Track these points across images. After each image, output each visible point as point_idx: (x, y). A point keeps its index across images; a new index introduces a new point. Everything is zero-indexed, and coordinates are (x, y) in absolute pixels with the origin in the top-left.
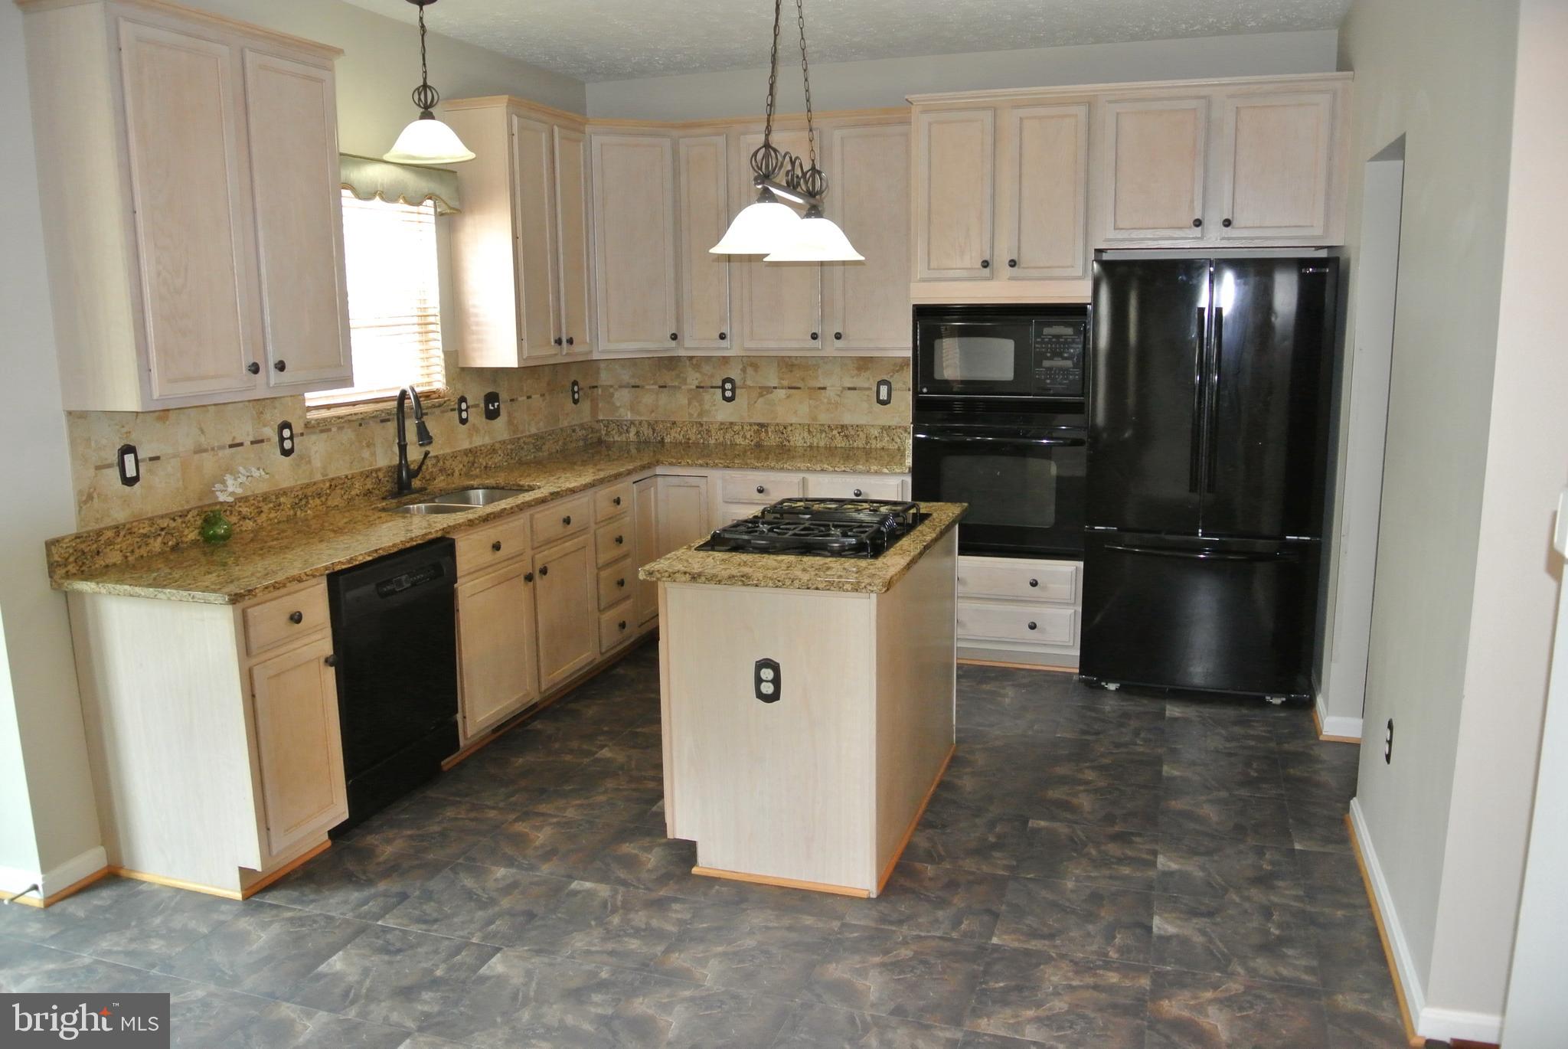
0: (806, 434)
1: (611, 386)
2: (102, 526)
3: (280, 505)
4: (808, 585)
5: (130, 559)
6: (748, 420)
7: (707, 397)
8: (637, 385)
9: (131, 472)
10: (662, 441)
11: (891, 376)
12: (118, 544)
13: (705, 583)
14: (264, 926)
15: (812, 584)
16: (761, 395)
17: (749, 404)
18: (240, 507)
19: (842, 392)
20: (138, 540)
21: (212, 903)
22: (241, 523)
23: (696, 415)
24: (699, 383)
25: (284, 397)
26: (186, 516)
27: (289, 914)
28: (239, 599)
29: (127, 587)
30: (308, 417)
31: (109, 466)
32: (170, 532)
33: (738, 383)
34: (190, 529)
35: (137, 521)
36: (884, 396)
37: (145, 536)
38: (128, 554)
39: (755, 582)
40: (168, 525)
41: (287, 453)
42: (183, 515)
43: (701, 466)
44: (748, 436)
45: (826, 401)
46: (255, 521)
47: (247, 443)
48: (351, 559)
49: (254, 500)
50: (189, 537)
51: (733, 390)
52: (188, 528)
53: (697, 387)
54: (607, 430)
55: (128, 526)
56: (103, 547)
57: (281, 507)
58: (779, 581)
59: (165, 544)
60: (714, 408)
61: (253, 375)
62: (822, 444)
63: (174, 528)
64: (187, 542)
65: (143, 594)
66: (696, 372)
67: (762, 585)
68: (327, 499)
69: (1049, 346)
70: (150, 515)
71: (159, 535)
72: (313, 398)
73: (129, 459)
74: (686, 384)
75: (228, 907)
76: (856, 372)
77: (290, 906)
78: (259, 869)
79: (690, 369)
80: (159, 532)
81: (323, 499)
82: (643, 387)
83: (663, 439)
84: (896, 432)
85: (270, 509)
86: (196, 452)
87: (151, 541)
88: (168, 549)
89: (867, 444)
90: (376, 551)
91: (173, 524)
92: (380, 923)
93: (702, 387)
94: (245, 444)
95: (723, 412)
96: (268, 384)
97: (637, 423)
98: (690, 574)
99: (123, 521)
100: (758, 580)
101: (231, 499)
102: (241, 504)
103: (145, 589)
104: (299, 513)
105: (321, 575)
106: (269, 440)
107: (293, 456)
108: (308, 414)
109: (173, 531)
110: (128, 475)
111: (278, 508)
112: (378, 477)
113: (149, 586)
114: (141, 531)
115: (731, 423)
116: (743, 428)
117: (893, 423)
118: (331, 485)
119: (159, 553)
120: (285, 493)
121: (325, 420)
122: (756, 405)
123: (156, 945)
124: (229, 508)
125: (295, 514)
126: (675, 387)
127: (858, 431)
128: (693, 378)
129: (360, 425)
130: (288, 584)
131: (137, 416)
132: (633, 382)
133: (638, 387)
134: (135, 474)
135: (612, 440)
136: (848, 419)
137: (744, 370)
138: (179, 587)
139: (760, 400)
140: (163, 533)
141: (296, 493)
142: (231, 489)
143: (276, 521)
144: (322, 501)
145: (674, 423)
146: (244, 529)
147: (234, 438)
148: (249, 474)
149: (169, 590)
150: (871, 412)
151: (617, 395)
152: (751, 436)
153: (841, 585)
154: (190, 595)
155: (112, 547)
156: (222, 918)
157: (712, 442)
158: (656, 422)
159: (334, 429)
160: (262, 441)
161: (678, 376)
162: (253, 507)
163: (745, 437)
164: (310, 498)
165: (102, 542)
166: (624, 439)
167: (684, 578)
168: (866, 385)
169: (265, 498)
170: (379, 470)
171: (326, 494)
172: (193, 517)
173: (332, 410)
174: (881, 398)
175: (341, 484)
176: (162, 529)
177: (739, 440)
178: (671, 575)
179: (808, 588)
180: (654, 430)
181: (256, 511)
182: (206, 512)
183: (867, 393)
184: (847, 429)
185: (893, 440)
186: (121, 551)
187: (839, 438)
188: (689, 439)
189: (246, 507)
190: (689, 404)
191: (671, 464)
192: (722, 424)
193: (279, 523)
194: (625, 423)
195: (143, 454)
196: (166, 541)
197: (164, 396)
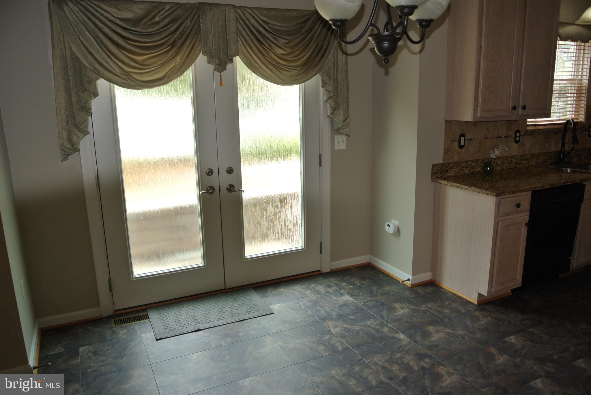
2: (450, 162)
3: (511, 162)
5: (457, 175)
9: (462, 144)
12: (454, 169)
14: (485, 317)
18: (497, 161)
20: (461, 168)
21: (466, 303)
22: (496, 167)
25: (519, 120)
26: (478, 162)
27: (495, 315)
28: (499, 195)
29: (458, 184)
30: (527, 129)
31: (456, 141)
32: (472, 167)
34: (479, 167)
35: (461, 161)
37: (463, 167)
38: (457, 173)
40: (471, 164)
41: (516, 142)
42: (477, 161)
46: (501, 167)
47: (503, 137)
48: (543, 186)
49: (502, 159)
50: (478, 169)
52: (478, 166)
55: (459, 163)
56: (449, 169)
57: (512, 163)
59: (469, 171)
61: (513, 110)
63: (473, 166)
64: (476, 171)
65: (463, 188)
68: (529, 162)
70: (466, 160)
71: (468, 167)
72: (530, 121)
73: (462, 139)
75: (472, 306)
77: (495, 312)
78: (486, 295)
80: (468, 166)
81: (528, 161)
85: (507, 163)
86: (485, 139)
87: (465, 169)
88: (470, 173)
90: (553, 184)
91: (473, 164)
92: (530, 330)
94: (502, 137)
96: (518, 114)
99: (457, 161)
101: (495, 157)
102: (497, 160)
103: (465, 186)
104: (517, 166)
105: (530, 191)
106: (511, 136)
107: (519, 143)
108: (527, 127)
109: (473, 167)
110: (461, 145)
111: (510, 163)
112: (550, 155)
113: (466, 185)
114: (462, 165)
118: (531, 157)
119: (467, 174)
120: (514, 157)
121: (533, 130)
123: (447, 311)
124: (493, 161)
125: (516, 166)
129: (547, 134)
130: (517, 192)
134: (463, 144)
138: (477, 187)
140: (469, 167)
141: (518, 158)
142: (496, 153)
143: (509, 168)
144: (527, 162)
146: (497, 169)
147: (499, 135)
148: (503, 149)
149: (473, 188)
154: (481, 190)
155: (452, 169)
156: (470, 309)
159: (536, 134)
160: (508, 137)
162: (501, 161)
164: (523, 161)
165: (450, 167)
169: (506, 158)
170: (551, 152)
171: (529, 160)
172: (480, 162)
173: (537, 127)
175: (535, 156)
176: (469, 165)
181: (502, 163)
182: (485, 161)
186: (455, 171)
189: (499, 161)
193: (510, 168)
195: (467, 137)
196: (470, 170)
197: (480, 116)
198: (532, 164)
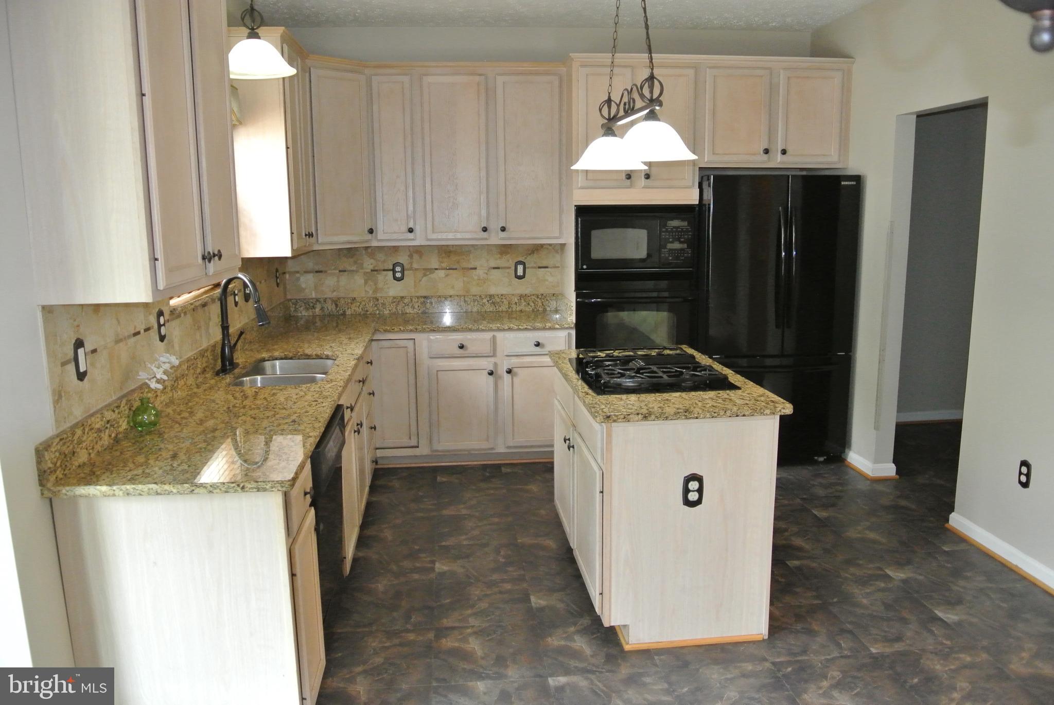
0: (462, 303)
1: (298, 272)
2: (73, 423)
3: (166, 388)
4: (737, 413)
5: (92, 456)
6: (413, 294)
7: (381, 277)
8: (320, 270)
9: (82, 366)
10: (344, 314)
11: (526, 258)
12: (84, 442)
13: (654, 420)
15: (740, 412)
16: (425, 275)
17: (415, 282)
19: (488, 270)
20: (95, 435)
23: (371, 292)
24: (374, 267)
26: (119, 406)
31: (69, 362)
32: (112, 424)
33: (406, 266)
34: (123, 419)
35: (93, 415)
36: (520, 272)
37: (99, 430)
39: (696, 415)
40: (110, 417)
41: (163, 339)
42: (118, 403)
43: (411, 331)
44: (416, 307)
45: (476, 278)
47: (142, 331)
50: (123, 426)
51: (403, 272)
52: (121, 418)
53: (372, 271)
54: (295, 308)
55: (88, 422)
56: (76, 446)
58: (715, 413)
59: (110, 437)
60: (386, 286)
62: (475, 309)
63: (114, 419)
64: (122, 433)
66: (371, 258)
67: (701, 417)
69: (671, 234)
70: (98, 408)
71: (107, 428)
73: (81, 354)
74: (362, 268)
76: (499, 256)
79: (365, 256)
80: (106, 426)
81: (185, 380)
82: (326, 272)
83: (344, 312)
84: (531, 299)
86: (116, 342)
87: (103, 435)
88: (113, 441)
89: (509, 308)
91: (113, 416)
93: (376, 271)
95: (394, 290)
96: (206, 272)
97: (322, 300)
98: (642, 414)
99: (84, 417)
100: (698, 413)
106: (152, 327)
107: (166, 342)
108: (170, 301)
109: (114, 423)
110: (81, 370)
111: (165, 391)
112: (209, 356)
114: (96, 425)
115: (402, 297)
116: (412, 300)
117: (527, 292)
118: (187, 367)
122: (421, 283)
125: (173, 395)
126: (353, 271)
127: (502, 299)
128: (369, 264)
131: (82, 308)
132: (317, 268)
133: (321, 272)
134: (84, 369)
135: (300, 315)
136: (493, 290)
137: (411, 256)
139: (425, 279)
140: (108, 426)
141: (172, 376)
145: (354, 299)
147: (135, 328)
150: (511, 285)
151: (302, 279)
152: (418, 306)
153: (762, 411)
155: (81, 445)
157: (386, 312)
158: (339, 299)
159: (183, 316)
160: (149, 329)
161: (355, 262)
163: (413, 307)
164: (179, 379)
165: (75, 441)
166: (311, 314)
167: (636, 418)
168: (507, 265)
170: (208, 349)
172: (123, 406)
174: (518, 274)
176: (107, 422)
177: (409, 310)
178: (626, 416)
179: (737, 416)
180: (337, 305)
183: (508, 270)
184: (494, 298)
185: (529, 304)
186: (87, 449)
187: (488, 305)
188: (367, 311)
190: (366, 283)
191: (386, 331)
192: (394, 298)
194: (311, 301)
195: (89, 346)
196: (110, 434)
197: (166, 285)
198: (191, 382)
